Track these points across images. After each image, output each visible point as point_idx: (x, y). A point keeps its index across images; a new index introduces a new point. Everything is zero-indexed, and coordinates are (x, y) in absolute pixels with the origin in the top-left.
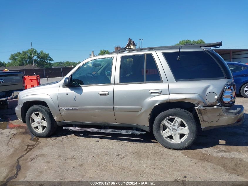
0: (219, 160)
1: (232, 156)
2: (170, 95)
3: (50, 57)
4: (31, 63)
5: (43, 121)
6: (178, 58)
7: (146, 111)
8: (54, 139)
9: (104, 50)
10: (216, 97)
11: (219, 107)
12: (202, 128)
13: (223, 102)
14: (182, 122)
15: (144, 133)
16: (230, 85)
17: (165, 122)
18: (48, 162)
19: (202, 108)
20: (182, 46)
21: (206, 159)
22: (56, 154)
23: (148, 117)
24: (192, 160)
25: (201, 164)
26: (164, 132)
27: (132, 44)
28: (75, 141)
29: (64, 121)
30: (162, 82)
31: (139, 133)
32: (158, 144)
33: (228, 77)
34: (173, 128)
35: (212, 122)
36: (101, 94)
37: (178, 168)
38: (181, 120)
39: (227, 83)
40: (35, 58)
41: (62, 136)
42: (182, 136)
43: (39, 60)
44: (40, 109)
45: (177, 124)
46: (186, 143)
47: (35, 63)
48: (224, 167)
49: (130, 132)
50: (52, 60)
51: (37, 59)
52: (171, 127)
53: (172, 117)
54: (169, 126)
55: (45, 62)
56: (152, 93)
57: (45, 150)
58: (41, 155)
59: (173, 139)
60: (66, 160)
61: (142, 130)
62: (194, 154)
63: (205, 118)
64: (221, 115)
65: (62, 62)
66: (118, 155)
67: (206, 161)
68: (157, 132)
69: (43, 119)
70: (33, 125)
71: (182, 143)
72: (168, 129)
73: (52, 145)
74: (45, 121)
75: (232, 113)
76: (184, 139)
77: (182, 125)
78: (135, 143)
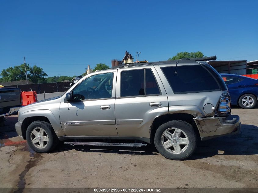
0: (219, 168)
1: (231, 164)
2: (170, 107)
3: (44, 72)
4: (24, 78)
5: (44, 136)
6: (175, 72)
7: (147, 123)
8: (56, 154)
9: (100, 64)
10: (213, 108)
11: (217, 118)
12: (201, 138)
13: (220, 112)
14: (182, 133)
15: (146, 145)
16: (225, 96)
17: (166, 134)
18: (53, 177)
19: (200, 119)
20: (178, 61)
21: (206, 167)
22: (59, 168)
23: (150, 129)
24: (192, 169)
25: (201, 172)
26: (165, 143)
27: (130, 57)
28: (77, 155)
29: (66, 136)
30: (162, 95)
31: (141, 145)
32: (160, 155)
33: (223, 89)
34: (174, 139)
35: (211, 131)
36: (102, 108)
37: (180, 177)
38: (181, 131)
39: (222, 94)
40: (28, 73)
41: (63, 151)
42: (182, 146)
43: (32, 75)
44: (42, 125)
45: (177, 135)
46: (187, 154)
47: (28, 78)
48: (223, 175)
49: (131, 145)
50: (46, 75)
51: (30, 74)
52: (171, 138)
53: (172, 128)
54: (170, 137)
55: (39, 77)
56: (152, 105)
57: (48, 165)
58: (44, 170)
59: (174, 150)
60: (70, 174)
61: (144, 143)
62: (195, 164)
63: (204, 128)
64: (218, 125)
65: (57, 76)
66: (121, 167)
67: (206, 169)
68: (158, 144)
69: (45, 134)
70: (34, 141)
71: (183, 153)
72: (169, 140)
73: (55, 160)
74: (47, 136)
75: (229, 122)
76: (184, 149)
77: (182, 136)
78: (137, 155)
